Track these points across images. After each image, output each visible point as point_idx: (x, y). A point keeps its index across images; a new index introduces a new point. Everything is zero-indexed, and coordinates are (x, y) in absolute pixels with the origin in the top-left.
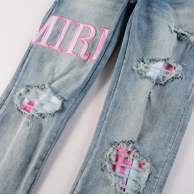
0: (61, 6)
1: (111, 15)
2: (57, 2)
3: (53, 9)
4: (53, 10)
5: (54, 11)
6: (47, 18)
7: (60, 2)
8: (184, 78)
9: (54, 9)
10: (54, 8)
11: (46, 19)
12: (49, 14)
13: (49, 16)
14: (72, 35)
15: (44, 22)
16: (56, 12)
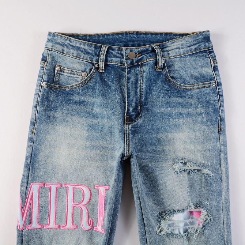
0: (36, 168)
1: (100, 166)
2: (29, 164)
3: (28, 175)
4: (28, 177)
5: (30, 177)
6: (25, 190)
7: (33, 163)
8: (212, 220)
9: (30, 175)
10: (29, 173)
11: (24, 193)
12: (25, 184)
13: (27, 188)
14: (64, 202)
15: (24, 197)
16: (33, 179)
